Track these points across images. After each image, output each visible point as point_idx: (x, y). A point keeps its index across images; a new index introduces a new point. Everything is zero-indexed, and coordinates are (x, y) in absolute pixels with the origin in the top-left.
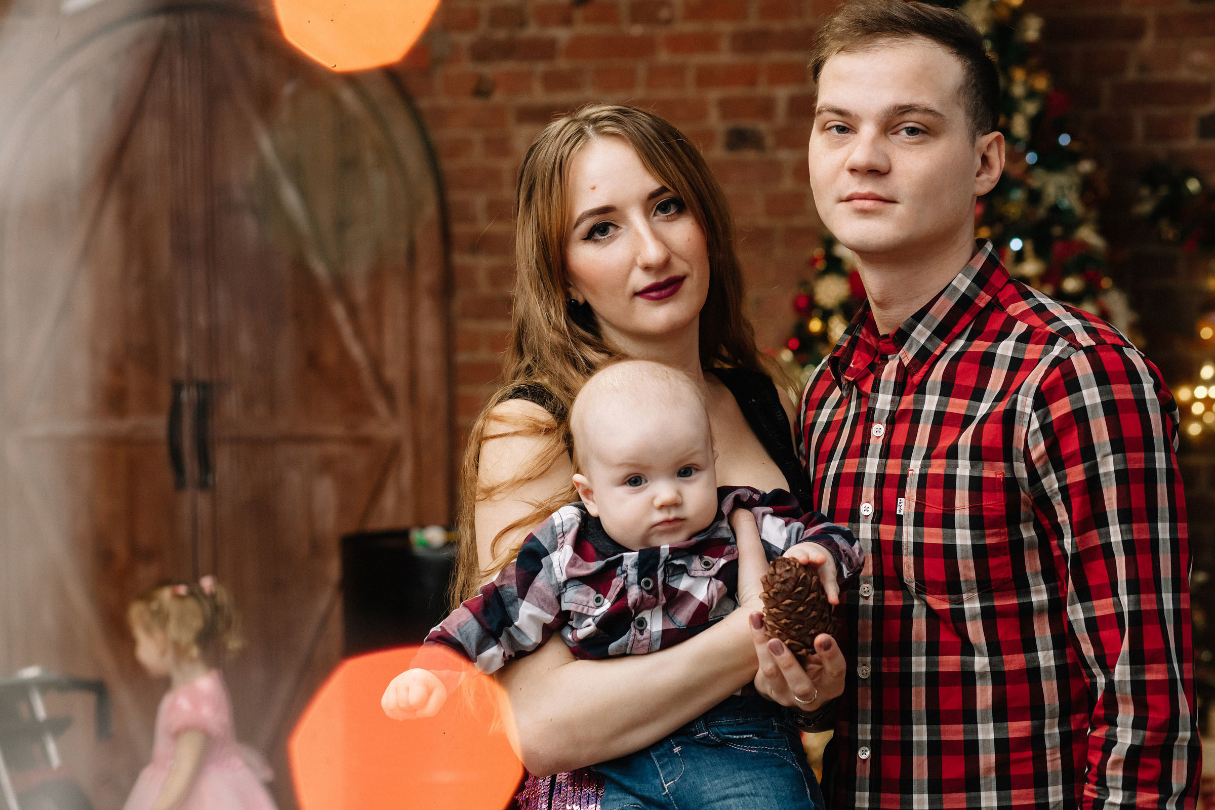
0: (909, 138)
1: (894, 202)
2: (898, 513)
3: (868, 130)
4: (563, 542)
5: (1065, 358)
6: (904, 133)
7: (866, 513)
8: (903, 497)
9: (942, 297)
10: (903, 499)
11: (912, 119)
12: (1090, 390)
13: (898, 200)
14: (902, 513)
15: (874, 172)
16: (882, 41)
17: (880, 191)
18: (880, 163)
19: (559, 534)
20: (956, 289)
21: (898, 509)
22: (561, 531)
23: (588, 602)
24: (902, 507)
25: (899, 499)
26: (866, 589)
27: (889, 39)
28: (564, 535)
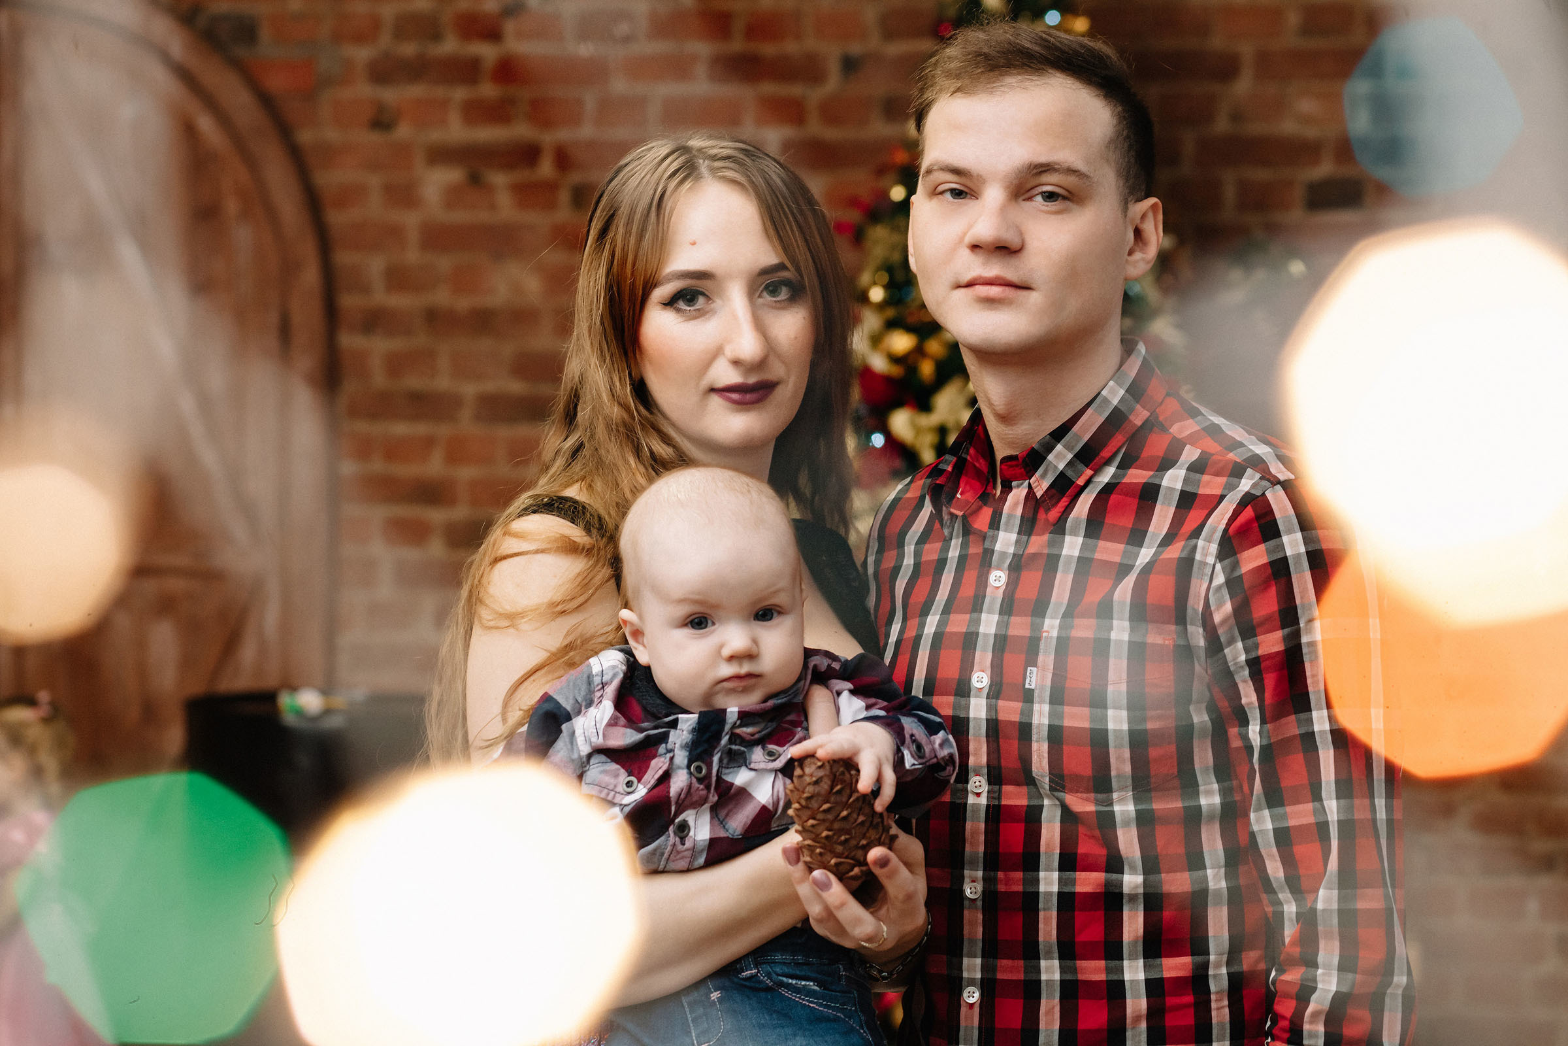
0: (1047, 206)
1: (1027, 288)
2: (1027, 686)
3: (994, 195)
4: (602, 696)
5: (1259, 494)
6: (1039, 198)
7: (979, 685)
8: (1036, 666)
9: (1090, 411)
10: (1034, 669)
11: (1050, 183)
12: (1292, 536)
13: (1033, 286)
14: (1033, 687)
15: (1004, 250)
16: (1011, 80)
17: (1011, 275)
18: (1011, 238)
19: (598, 685)
20: (1106, 401)
21: (1027, 681)
22: (600, 681)
23: (615, 786)
24: (1034, 679)
25: (1029, 668)
26: (977, 784)
27: (1020, 77)
28: (603, 687)
